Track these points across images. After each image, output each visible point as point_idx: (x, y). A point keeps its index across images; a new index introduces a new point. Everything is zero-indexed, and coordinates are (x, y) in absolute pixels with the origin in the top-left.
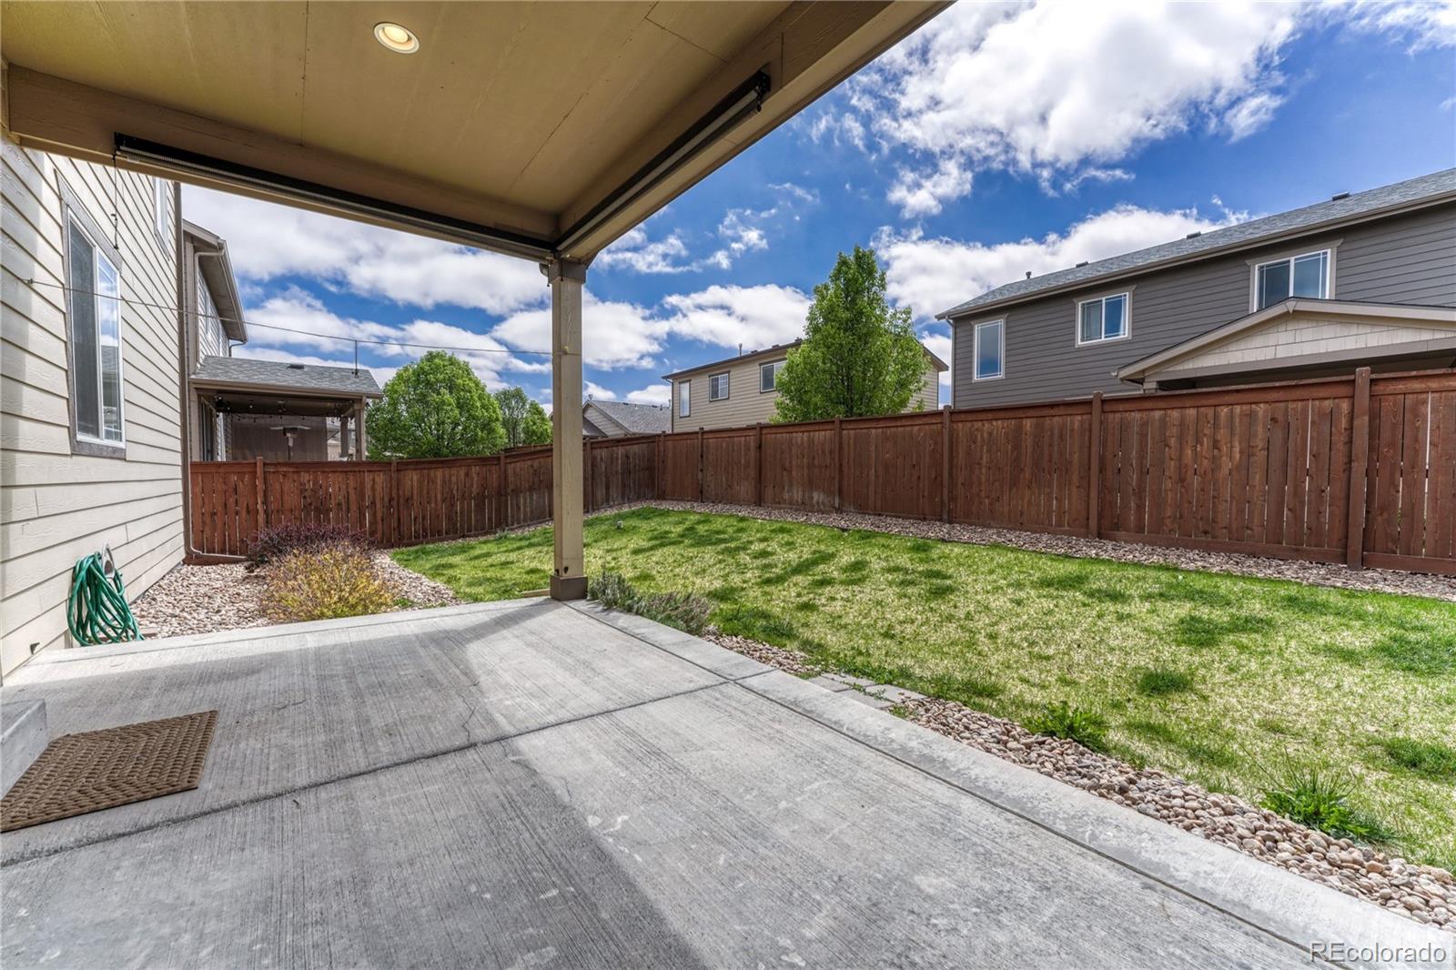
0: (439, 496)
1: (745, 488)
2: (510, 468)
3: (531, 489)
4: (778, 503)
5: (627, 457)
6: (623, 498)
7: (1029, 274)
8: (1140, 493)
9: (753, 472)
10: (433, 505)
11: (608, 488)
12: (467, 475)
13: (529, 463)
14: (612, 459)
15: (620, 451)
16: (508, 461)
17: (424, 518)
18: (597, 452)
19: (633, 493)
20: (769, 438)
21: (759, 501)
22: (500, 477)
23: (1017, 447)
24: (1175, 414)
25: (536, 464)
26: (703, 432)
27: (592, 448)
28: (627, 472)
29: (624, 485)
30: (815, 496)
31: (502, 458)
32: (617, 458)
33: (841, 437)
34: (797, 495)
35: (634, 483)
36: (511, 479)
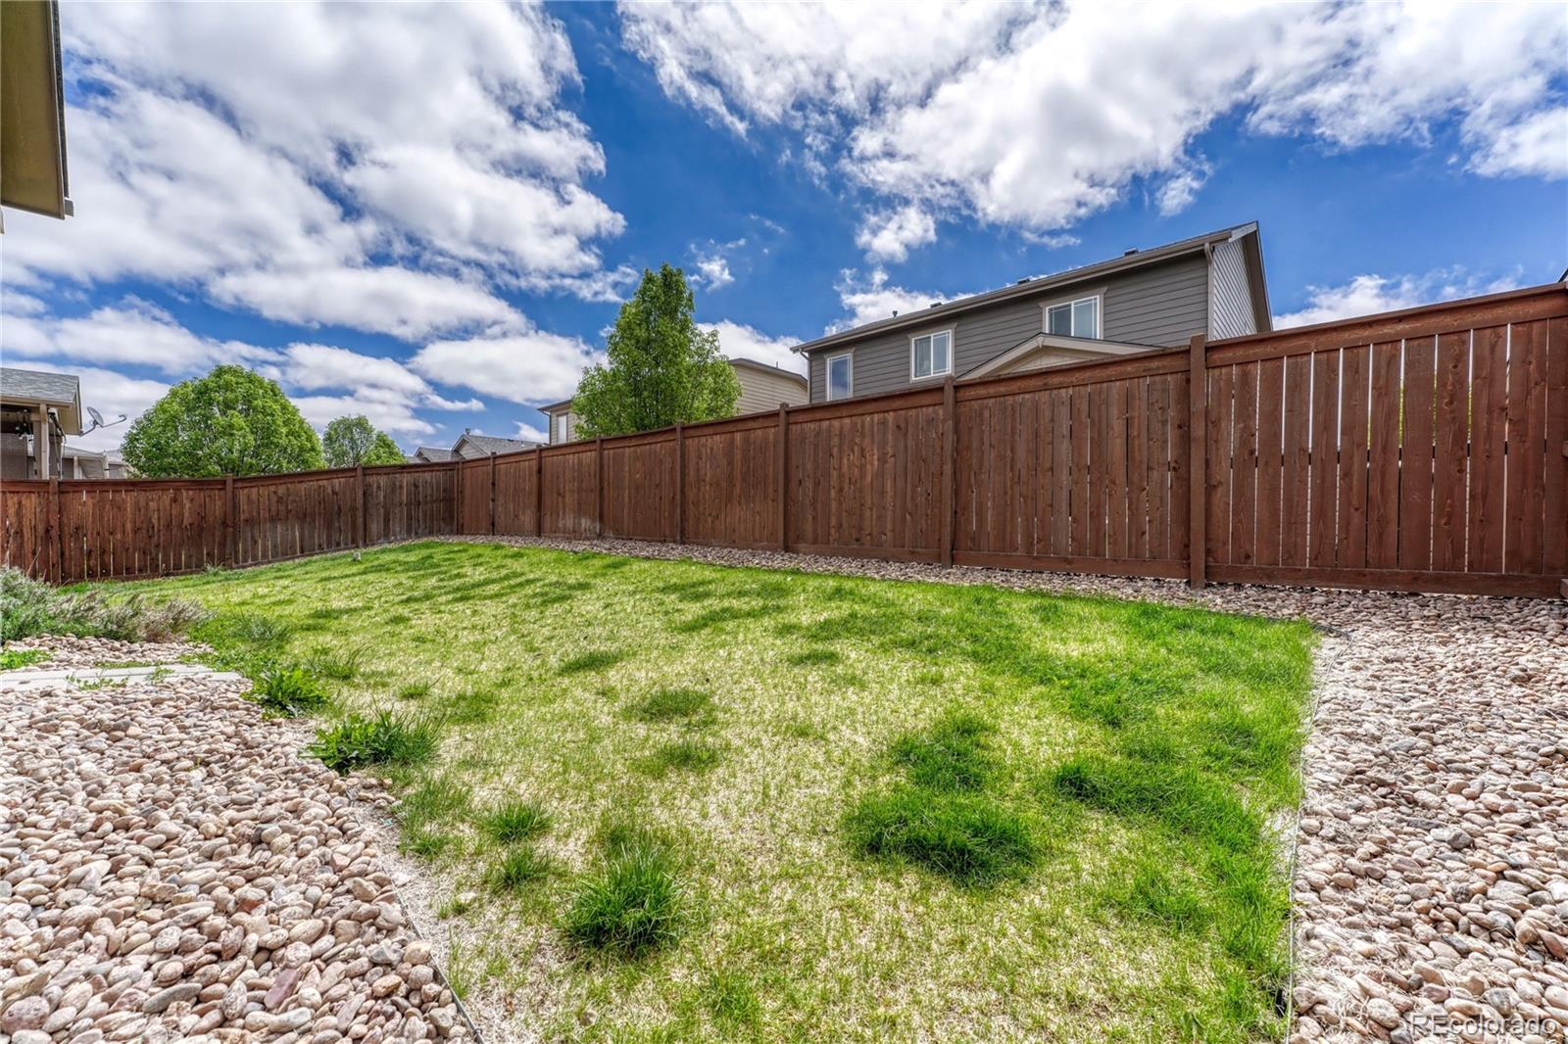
0: (129, 526)
1: (528, 518)
2: (243, 495)
3: (273, 520)
4: (556, 533)
5: (416, 486)
6: (409, 532)
7: (895, 313)
8: (814, 504)
9: (534, 499)
10: (119, 536)
11: (387, 520)
12: (175, 500)
13: (272, 488)
14: (394, 488)
15: (406, 479)
16: (239, 485)
17: (103, 552)
18: (373, 480)
19: (422, 526)
20: (549, 461)
21: (539, 531)
22: (225, 504)
23: (730, 463)
24: (836, 423)
25: (281, 490)
26: (495, 457)
27: (365, 475)
28: (414, 502)
29: (410, 518)
30: (583, 521)
31: (229, 483)
32: (401, 487)
33: (601, 458)
34: (569, 522)
35: (425, 515)
36: (244, 506)
